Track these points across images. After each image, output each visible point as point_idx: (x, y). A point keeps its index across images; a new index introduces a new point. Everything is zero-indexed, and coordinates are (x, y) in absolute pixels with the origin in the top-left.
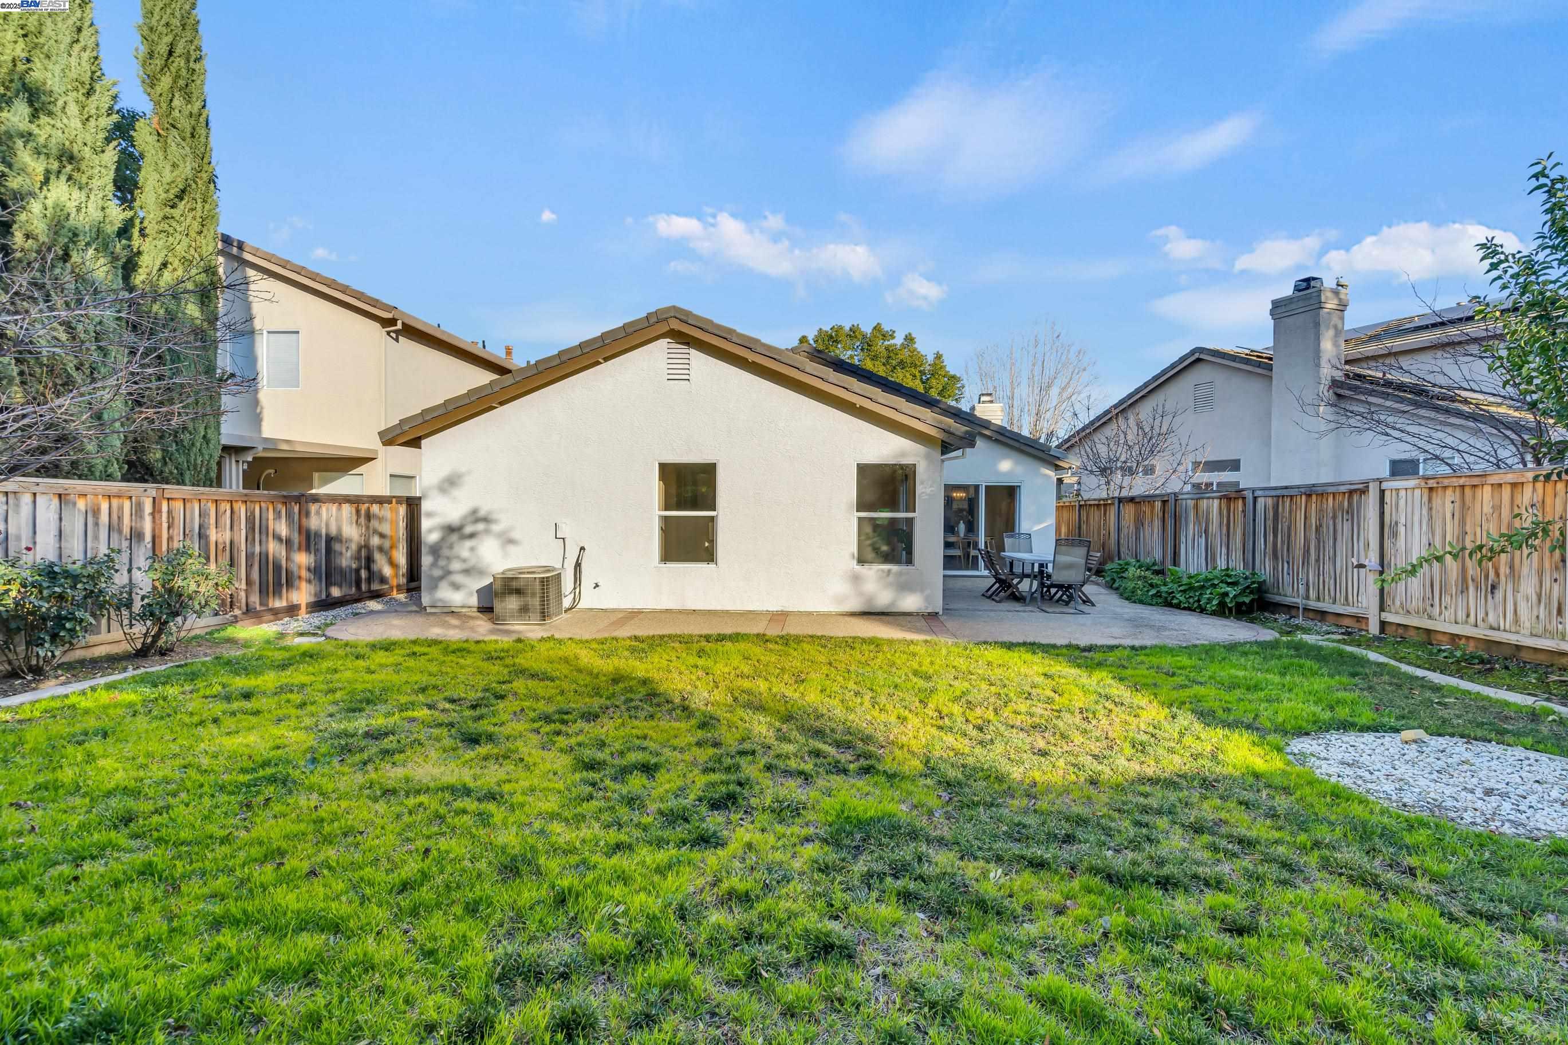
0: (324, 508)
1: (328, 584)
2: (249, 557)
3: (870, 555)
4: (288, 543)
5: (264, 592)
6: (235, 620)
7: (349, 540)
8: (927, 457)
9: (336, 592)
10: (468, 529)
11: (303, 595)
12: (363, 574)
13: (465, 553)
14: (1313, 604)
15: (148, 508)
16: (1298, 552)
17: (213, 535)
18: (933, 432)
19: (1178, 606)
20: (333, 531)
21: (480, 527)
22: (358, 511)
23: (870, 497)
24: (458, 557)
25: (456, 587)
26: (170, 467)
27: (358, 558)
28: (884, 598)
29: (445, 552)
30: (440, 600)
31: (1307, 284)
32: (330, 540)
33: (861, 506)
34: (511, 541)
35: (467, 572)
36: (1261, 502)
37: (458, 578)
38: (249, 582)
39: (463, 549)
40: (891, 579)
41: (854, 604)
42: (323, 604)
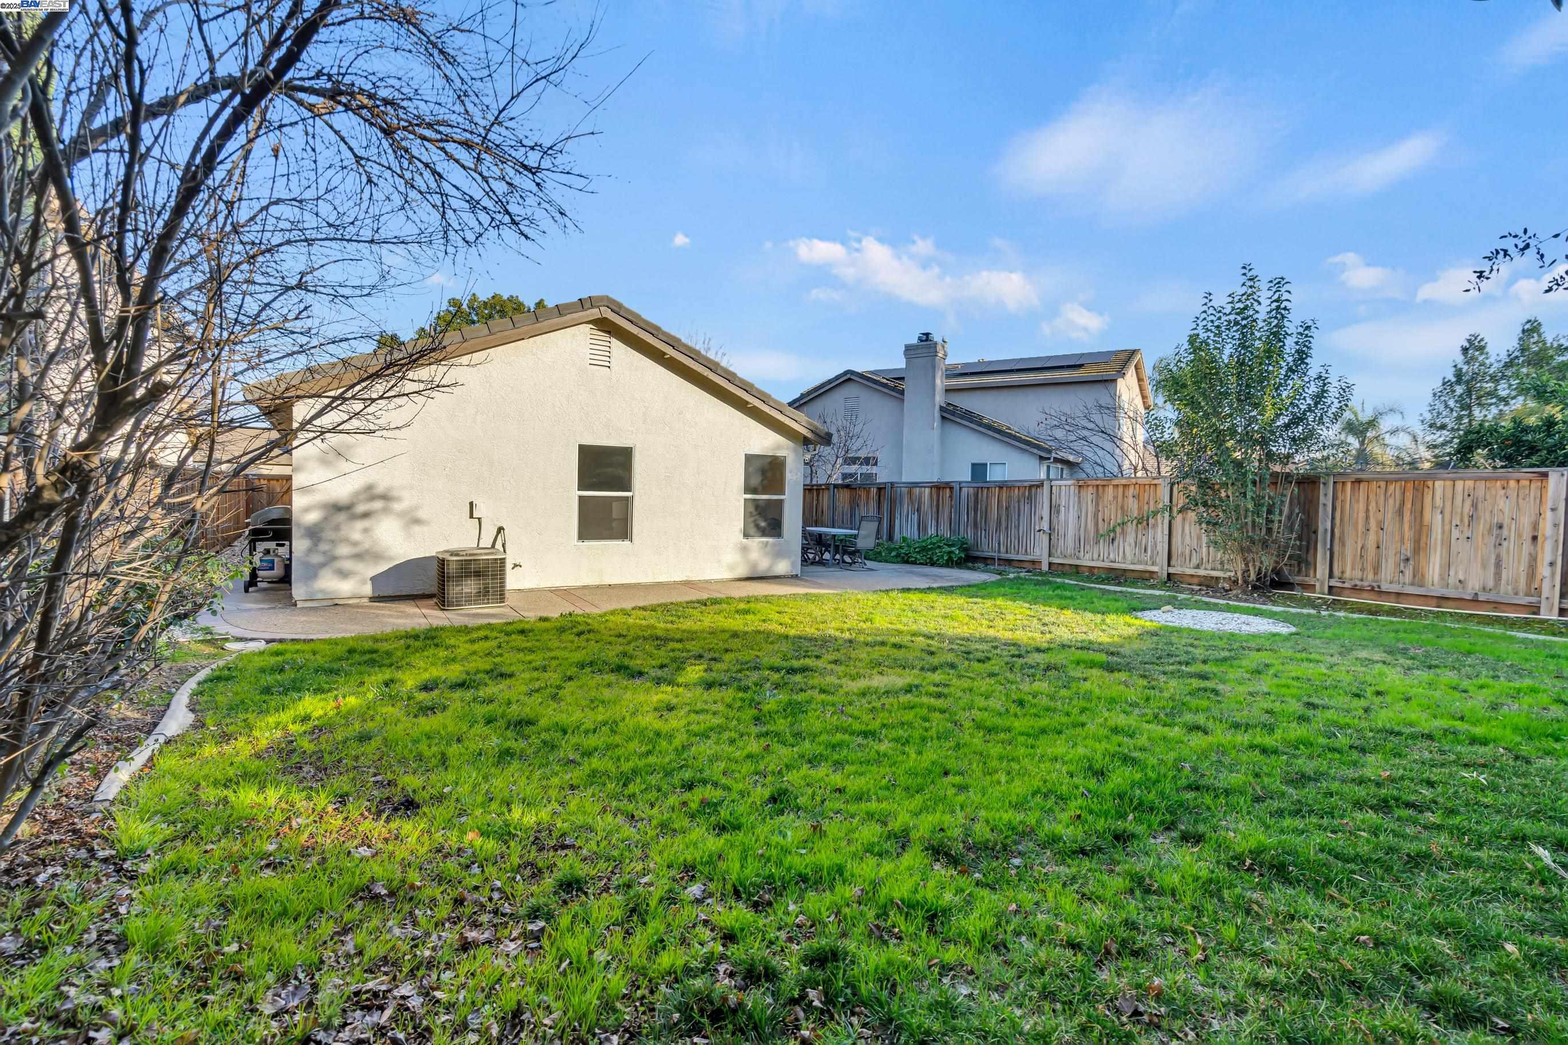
3: (752, 530)
8: (795, 451)
10: (361, 508)
13: (356, 536)
14: (1004, 556)
16: (993, 525)
18: (804, 432)
19: (914, 563)
21: (378, 505)
23: (756, 481)
24: (347, 541)
25: (343, 574)
28: (764, 565)
29: (328, 534)
30: (322, 591)
31: (926, 337)
33: (748, 489)
34: (417, 521)
35: (358, 557)
36: (965, 490)
37: (347, 565)
39: (355, 531)
40: (768, 548)
41: (742, 571)
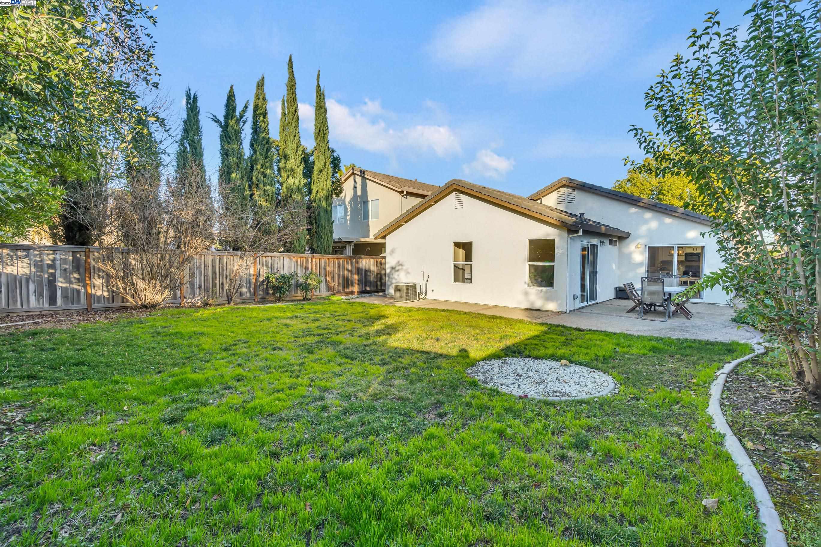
0: (364, 260)
1: (365, 286)
2: (339, 275)
3: (533, 282)
4: (352, 272)
5: (343, 287)
6: (334, 294)
7: (373, 271)
8: (559, 235)
9: (368, 289)
10: (397, 268)
11: (356, 289)
12: (379, 283)
13: (396, 277)
15: (310, 261)
17: (328, 269)
20: (367, 268)
21: (400, 267)
22: (377, 262)
24: (394, 278)
26: (319, 249)
27: (377, 278)
28: (539, 303)
29: (391, 276)
30: (389, 293)
32: (366, 271)
33: (530, 259)
34: (408, 273)
38: (339, 283)
39: (396, 275)
40: (542, 294)
42: (362, 292)
